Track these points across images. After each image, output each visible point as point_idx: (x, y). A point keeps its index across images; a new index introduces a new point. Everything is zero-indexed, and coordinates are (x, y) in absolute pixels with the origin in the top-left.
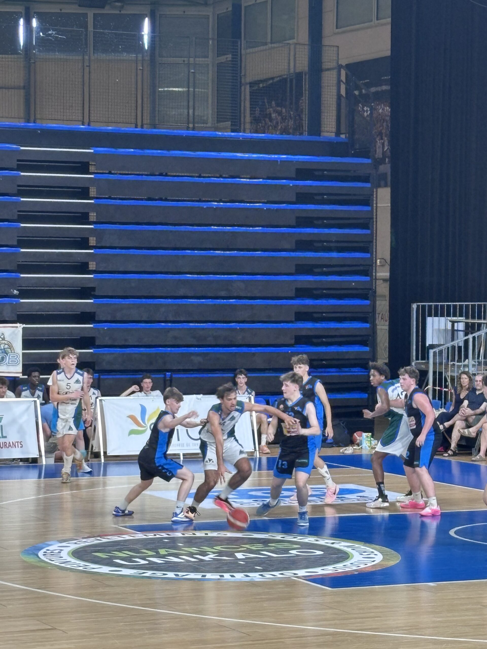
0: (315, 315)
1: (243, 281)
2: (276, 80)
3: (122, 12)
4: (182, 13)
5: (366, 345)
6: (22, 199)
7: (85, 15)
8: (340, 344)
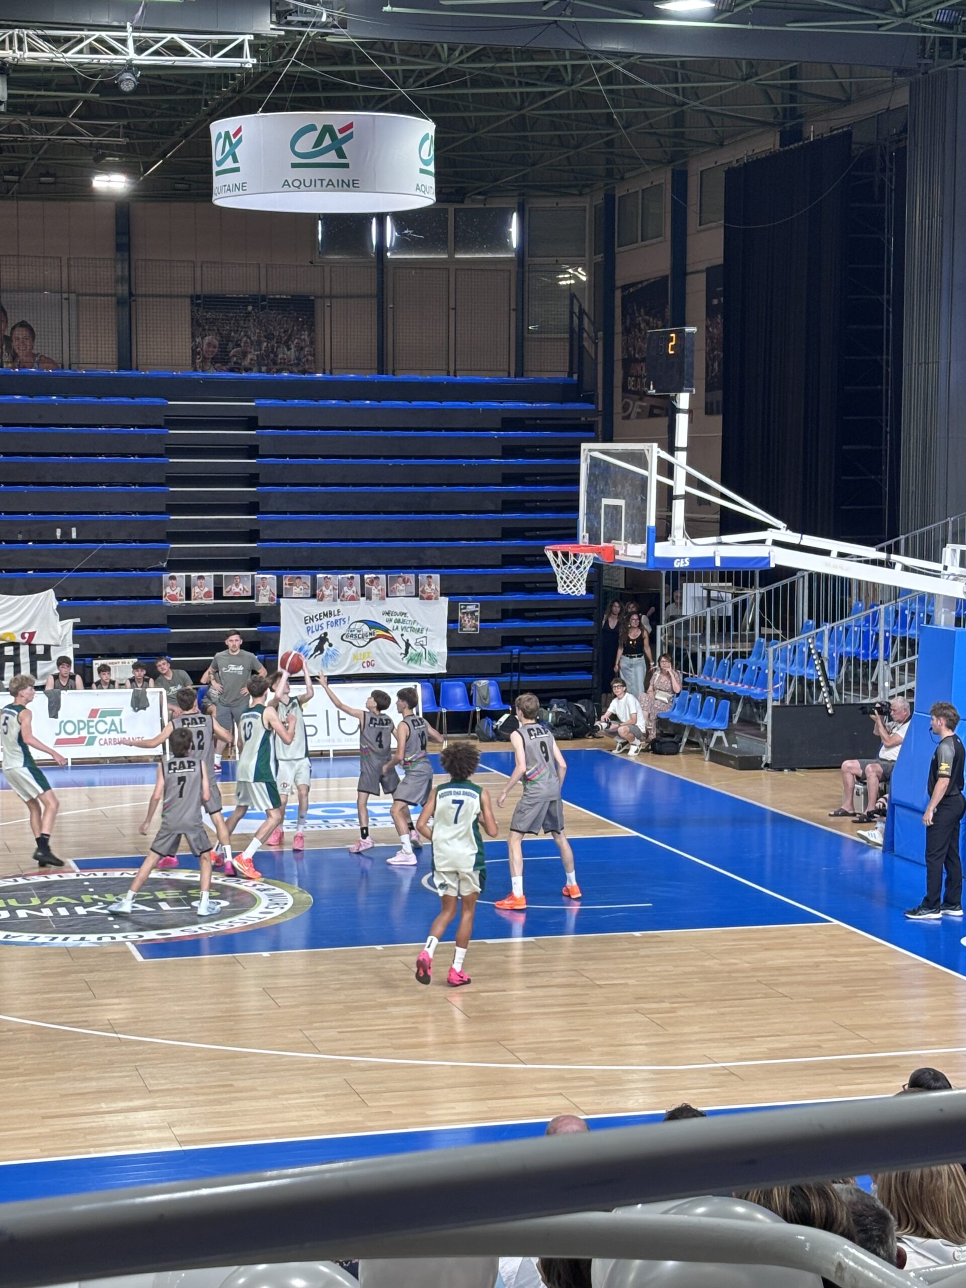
0: (528, 586)
1: (438, 548)
2: (645, 284)
3: (487, 206)
4: (555, 205)
5: (591, 619)
6: (171, 460)
7: (446, 210)
8: (560, 618)
